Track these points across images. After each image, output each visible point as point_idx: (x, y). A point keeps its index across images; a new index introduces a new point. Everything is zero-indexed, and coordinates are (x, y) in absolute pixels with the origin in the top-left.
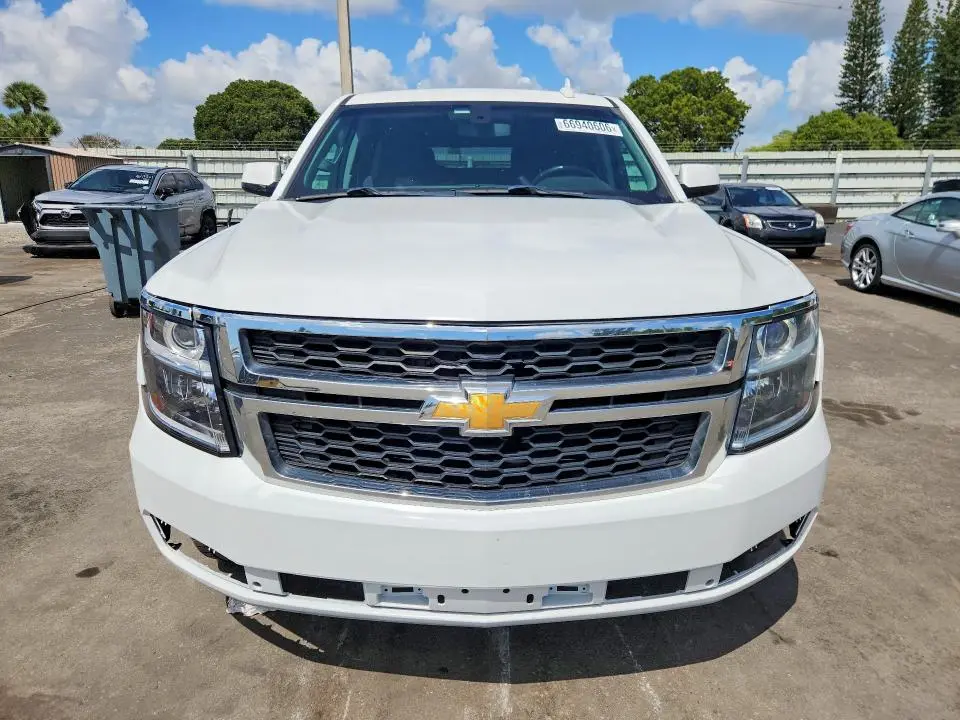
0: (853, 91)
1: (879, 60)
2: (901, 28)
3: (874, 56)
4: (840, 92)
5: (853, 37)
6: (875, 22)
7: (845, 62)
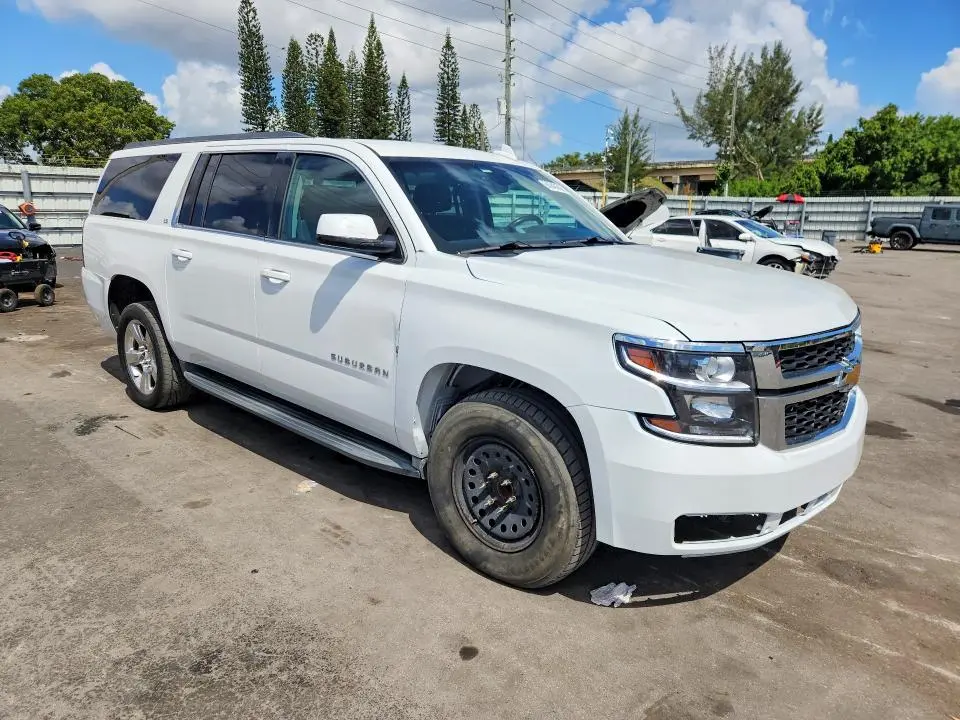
0: (256, 118)
1: (272, 94)
2: (284, 67)
3: (267, 89)
4: (244, 119)
5: (245, 68)
6: (262, 58)
7: (243, 91)
